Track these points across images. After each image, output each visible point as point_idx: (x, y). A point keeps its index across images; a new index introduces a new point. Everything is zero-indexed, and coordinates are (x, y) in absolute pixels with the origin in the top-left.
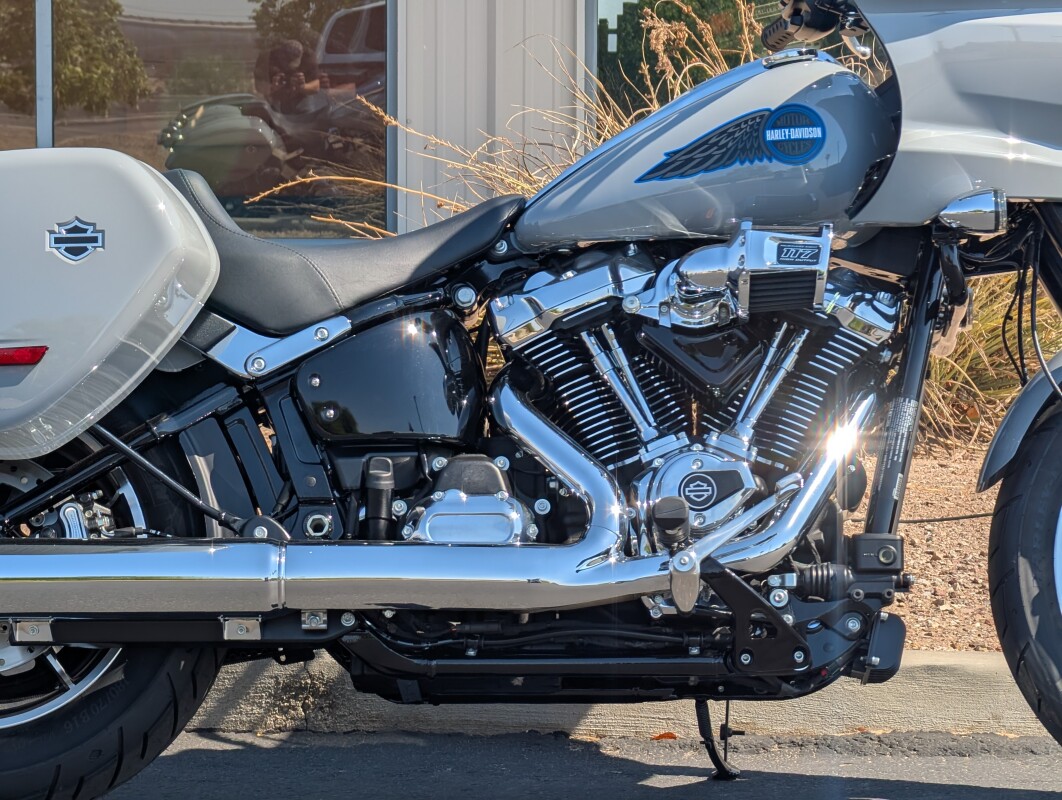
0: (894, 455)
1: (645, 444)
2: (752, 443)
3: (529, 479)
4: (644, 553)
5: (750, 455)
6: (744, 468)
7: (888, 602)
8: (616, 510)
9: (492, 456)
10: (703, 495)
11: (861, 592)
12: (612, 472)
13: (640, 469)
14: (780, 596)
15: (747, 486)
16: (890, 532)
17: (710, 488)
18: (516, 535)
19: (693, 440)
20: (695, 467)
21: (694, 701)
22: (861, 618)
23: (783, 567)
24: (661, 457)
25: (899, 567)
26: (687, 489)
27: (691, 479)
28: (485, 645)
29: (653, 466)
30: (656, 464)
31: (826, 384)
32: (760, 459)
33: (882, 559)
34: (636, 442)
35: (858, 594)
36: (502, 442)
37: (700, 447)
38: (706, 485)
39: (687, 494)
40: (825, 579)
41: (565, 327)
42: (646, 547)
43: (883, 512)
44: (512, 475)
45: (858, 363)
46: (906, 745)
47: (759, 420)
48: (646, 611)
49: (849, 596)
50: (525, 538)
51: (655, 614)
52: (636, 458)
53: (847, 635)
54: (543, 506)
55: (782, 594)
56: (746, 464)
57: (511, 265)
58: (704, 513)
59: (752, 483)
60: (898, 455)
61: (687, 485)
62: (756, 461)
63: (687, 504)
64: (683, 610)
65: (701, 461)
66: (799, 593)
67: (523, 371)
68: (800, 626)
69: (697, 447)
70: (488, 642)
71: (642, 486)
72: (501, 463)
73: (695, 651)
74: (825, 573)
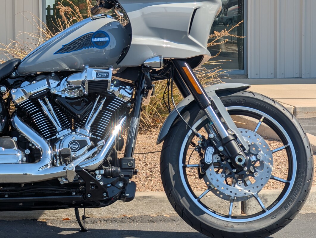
0: (132, 134)
1: (58, 132)
2: (90, 131)
3: (23, 143)
4: (58, 165)
5: (89, 135)
6: (88, 139)
7: (131, 178)
8: (49, 152)
9: (12, 137)
10: (75, 147)
11: (123, 175)
12: (48, 141)
13: (57, 140)
14: (99, 177)
15: (88, 144)
16: (131, 157)
17: (78, 145)
18: (20, 160)
19: (72, 131)
20: (73, 139)
21: (74, 209)
22: (123, 182)
23: (100, 168)
24: (63, 136)
25: (134, 167)
26: (71, 146)
27: (72, 142)
28: (10, 194)
29: (61, 139)
30: (61, 138)
31: (112, 114)
32: (92, 136)
33: (129, 165)
34: (55, 132)
35: (122, 175)
36: (15, 132)
37: (75, 133)
38: (76, 144)
39: (71, 147)
40: (112, 171)
41: (33, 98)
42: (59, 163)
43: (129, 151)
44: (17, 142)
45: (121, 107)
46: (137, 219)
47: (92, 125)
48: (59, 182)
49: (119, 176)
50: (22, 161)
51: (62, 183)
52: (55, 137)
53: (119, 187)
54: (28, 152)
55: (100, 176)
56: (88, 138)
57: (17, 79)
58: (76, 152)
59: (90, 143)
60: (133, 134)
61: (71, 144)
62: (91, 137)
63: (71, 150)
64: (70, 181)
65: (75, 137)
66: (105, 176)
67: (21, 111)
68: (105, 185)
69: (74, 133)
70: (11, 193)
71: (57, 145)
72: (15, 139)
73: (74, 194)
74: (112, 169)
